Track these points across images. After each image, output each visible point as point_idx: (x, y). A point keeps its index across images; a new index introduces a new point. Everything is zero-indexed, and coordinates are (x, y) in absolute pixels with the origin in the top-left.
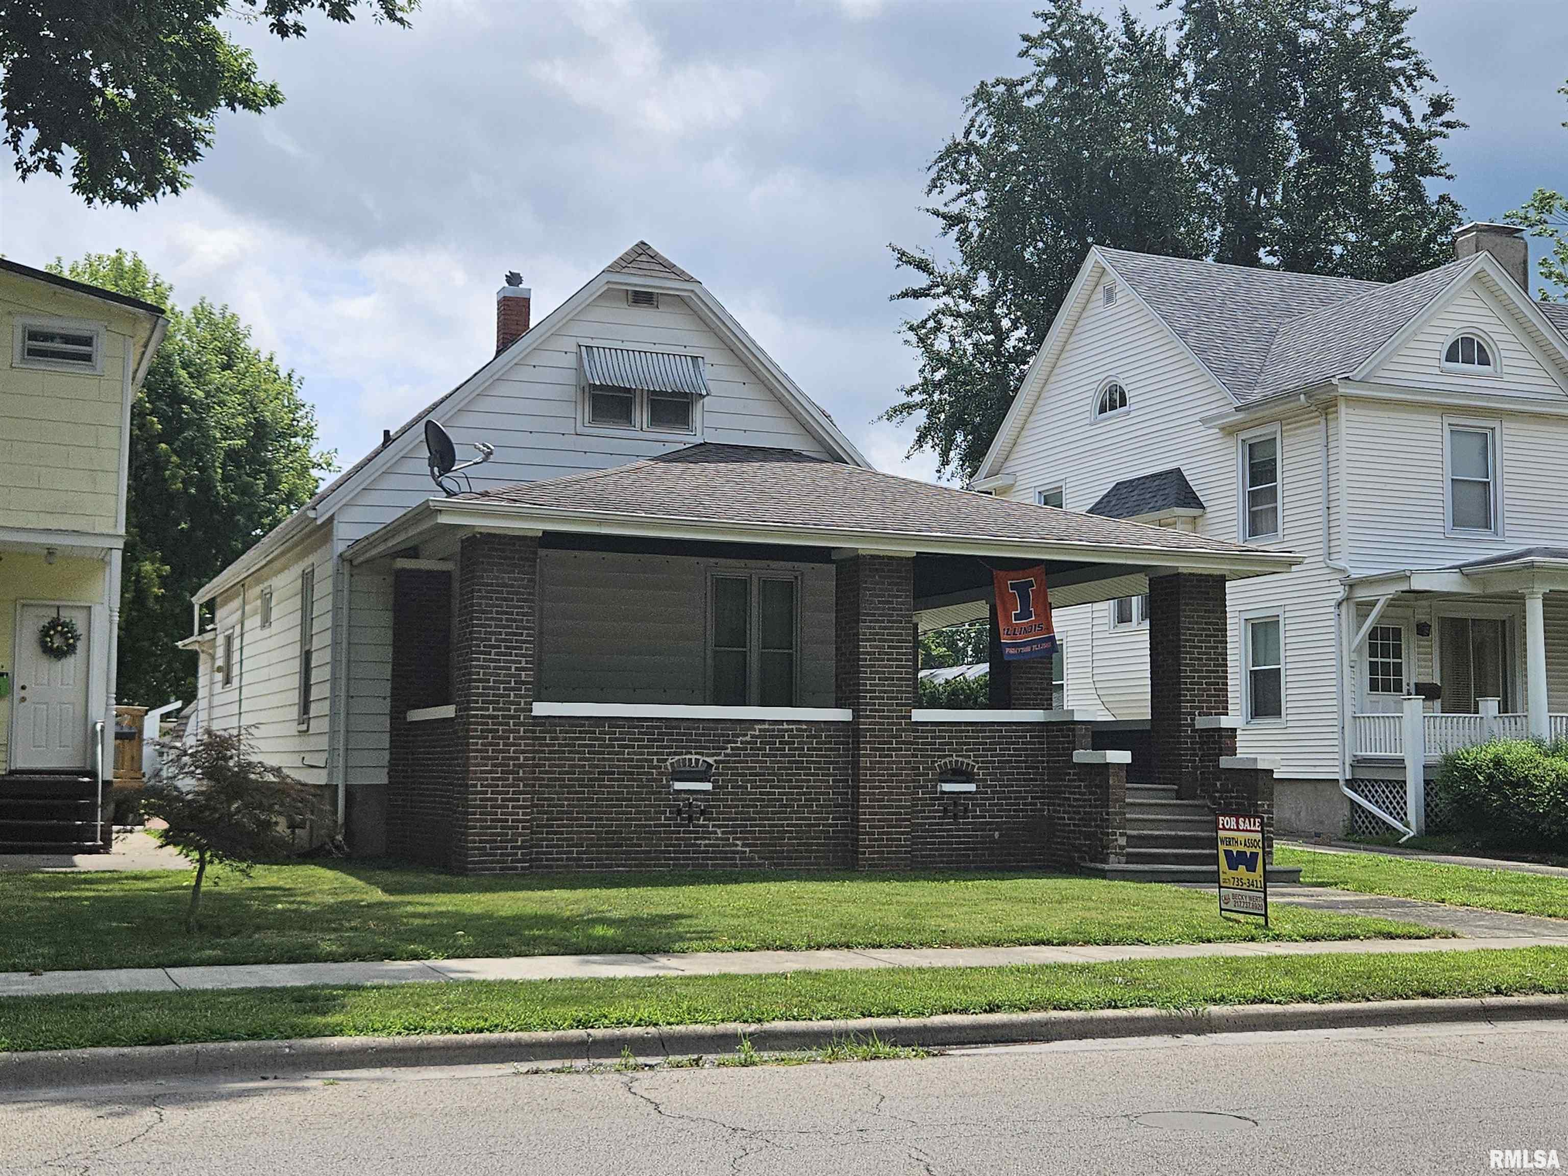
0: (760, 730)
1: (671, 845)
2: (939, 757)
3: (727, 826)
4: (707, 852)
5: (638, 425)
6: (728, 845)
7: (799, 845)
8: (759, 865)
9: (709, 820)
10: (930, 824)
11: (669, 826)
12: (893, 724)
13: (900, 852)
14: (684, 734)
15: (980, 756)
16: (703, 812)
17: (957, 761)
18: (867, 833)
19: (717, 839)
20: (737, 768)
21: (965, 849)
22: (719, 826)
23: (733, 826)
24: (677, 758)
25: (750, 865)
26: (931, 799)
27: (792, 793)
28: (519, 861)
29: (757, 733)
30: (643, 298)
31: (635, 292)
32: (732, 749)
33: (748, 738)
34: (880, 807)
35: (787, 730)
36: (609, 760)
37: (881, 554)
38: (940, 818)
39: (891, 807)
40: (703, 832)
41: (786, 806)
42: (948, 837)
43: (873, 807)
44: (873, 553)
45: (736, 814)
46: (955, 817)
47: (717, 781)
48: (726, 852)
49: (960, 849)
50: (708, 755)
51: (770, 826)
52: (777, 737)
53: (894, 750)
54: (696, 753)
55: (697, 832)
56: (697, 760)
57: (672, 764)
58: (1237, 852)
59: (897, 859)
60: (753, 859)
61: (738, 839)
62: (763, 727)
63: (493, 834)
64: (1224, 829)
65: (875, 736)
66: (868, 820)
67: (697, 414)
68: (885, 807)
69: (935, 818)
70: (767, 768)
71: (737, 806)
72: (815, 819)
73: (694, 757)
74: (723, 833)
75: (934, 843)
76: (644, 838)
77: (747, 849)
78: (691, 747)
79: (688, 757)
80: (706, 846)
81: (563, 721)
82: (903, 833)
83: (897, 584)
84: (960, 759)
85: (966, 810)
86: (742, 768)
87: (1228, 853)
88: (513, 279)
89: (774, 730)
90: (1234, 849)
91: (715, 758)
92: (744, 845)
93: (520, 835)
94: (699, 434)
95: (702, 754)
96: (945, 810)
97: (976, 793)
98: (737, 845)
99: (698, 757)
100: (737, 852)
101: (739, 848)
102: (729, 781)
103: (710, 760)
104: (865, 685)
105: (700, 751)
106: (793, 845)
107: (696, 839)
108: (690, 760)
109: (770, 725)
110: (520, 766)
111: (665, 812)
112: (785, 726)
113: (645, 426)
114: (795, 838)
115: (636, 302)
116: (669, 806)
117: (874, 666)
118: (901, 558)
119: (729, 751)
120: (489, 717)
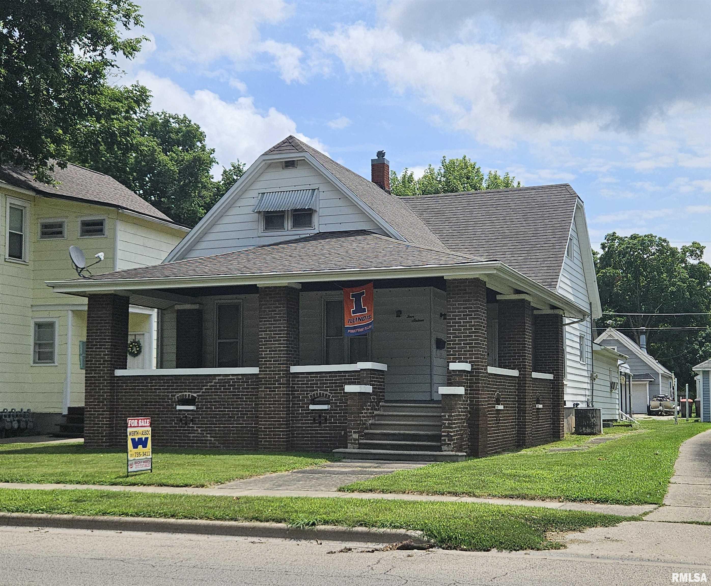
0: (219, 380)
1: (177, 436)
2: (310, 391)
3: (203, 427)
4: (194, 440)
5: (286, 229)
6: (204, 437)
7: (238, 437)
8: (218, 447)
9: (195, 424)
10: (306, 427)
11: (176, 427)
12: (276, 374)
13: (280, 442)
14: (183, 383)
15: (333, 390)
16: (192, 420)
17: (320, 393)
18: (263, 431)
19: (198, 434)
20: (207, 399)
21: (325, 440)
22: (199, 427)
23: (206, 427)
24: (180, 394)
25: (214, 447)
26: (306, 413)
27: (234, 411)
28: (104, 442)
29: (217, 381)
30: (290, 164)
31: (286, 162)
32: (205, 389)
33: (213, 384)
34: (269, 418)
35: (231, 379)
36: (150, 396)
37: (271, 286)
38: (311, 423)
39: (275, 418)
40: (192, 430)
41: (231, 417)
42: (316, 434)
43: (266, 418)
44: (266, 286)
45: (207, 421)
46: (320, 423)
47: (198, 405)
48: (202, 440)
49: (322, 440)
50: (195, 393)
51: (223, 427)
52: (226, 383)
53: (277, 388)
54: (189, 392)
55: (189, 430)
56: (189, 395)
57: (178, 397)
58: (138, 439)
59: (279, 445)
60: (215, 443)
61: (208, 434)
62: (220, 378)
63: (94, 430)
64: (131, 427)
65: (267, 381)
66: (263, 425)
67: (315, 219)
68: (272, 418)
69: (308, 423)
70: (222, 398)
71: (207, 418)
72: (246, 424)
73: (187, 394)
74: (201, 430)
75: (308, 437)
76: (165, 433)
77: (213, 439)
78: (186, 389)
79: (185, 393)
80: (193, 437)
81: (130, 378)
82: (282, 431)
83: (278, 301)
84: (322, 392)
85: (326, 419)
86: (210, 399)
87: (133, 440)
88: (381, 154)
89: (225, 379)
90: (136, 437)
91: (198, 394)
92: (211, 437)
93: (105, 430)
94: (316, 227)
95: (191, 392)
96: (314, 420)
97: (331, 410)
98: (207, 437)
99: (190, 393)
100: (207, 440)
101: (209, 438)
102: (204, 405)
103: (195, 395)
104: (262, 354)
105: (190, 390)
106: (234, 437)
107: (189, 433)
108: (186, 395)
109: (223, 376)
110: (105, 399)
111: (174, 420)
112: (231, 377)
113: (290, 228)
114: (236, 434)
115: (286, 166)
116: (177, 417)
117: (266, 344)
118: (280, 287)
119: (204, 390)
120: (92, 377)
